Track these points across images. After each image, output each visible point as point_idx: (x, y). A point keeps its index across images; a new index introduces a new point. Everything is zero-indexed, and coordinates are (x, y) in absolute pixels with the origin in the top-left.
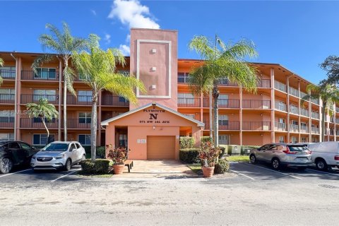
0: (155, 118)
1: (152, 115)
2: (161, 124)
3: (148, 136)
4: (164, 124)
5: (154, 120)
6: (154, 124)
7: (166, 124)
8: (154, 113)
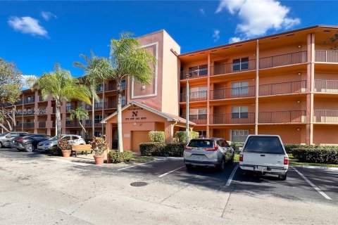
0: (136, 115)
1: (134, 113)
2: (140, 120)
3: (132, 131)
4: (143, 120)
5: (135, 117)
6: (135, 120)
7: (144, 120)
8: (135, 111)
